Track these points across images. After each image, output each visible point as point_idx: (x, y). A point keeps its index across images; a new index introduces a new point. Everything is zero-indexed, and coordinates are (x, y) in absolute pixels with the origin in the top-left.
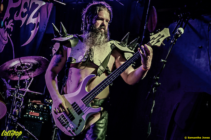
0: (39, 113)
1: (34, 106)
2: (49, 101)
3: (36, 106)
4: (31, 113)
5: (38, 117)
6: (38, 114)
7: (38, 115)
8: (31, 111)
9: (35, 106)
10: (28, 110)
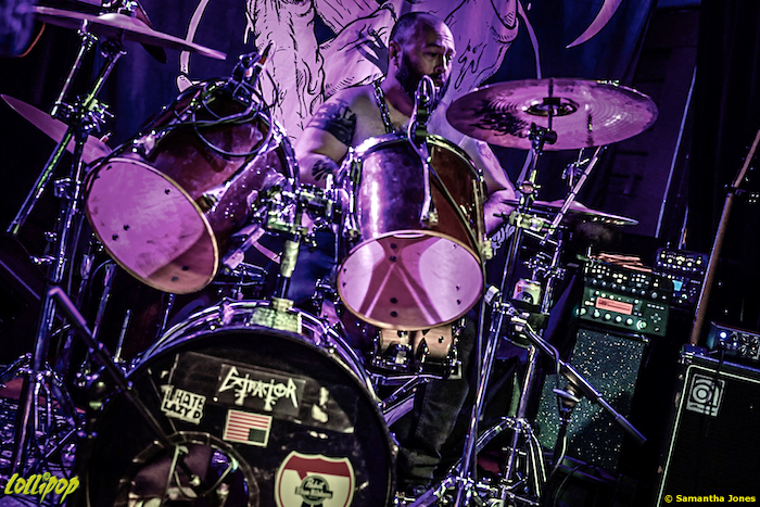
0: (634, 304)
1: (615, 276)
2: (675, 262)
3: (621, 276)
4: (604, 303)
5: (628, 317)
6: (627, 308)
7: (629, 313)
8: (603, 295)
9: (619, 277)
10: (592, 291)
